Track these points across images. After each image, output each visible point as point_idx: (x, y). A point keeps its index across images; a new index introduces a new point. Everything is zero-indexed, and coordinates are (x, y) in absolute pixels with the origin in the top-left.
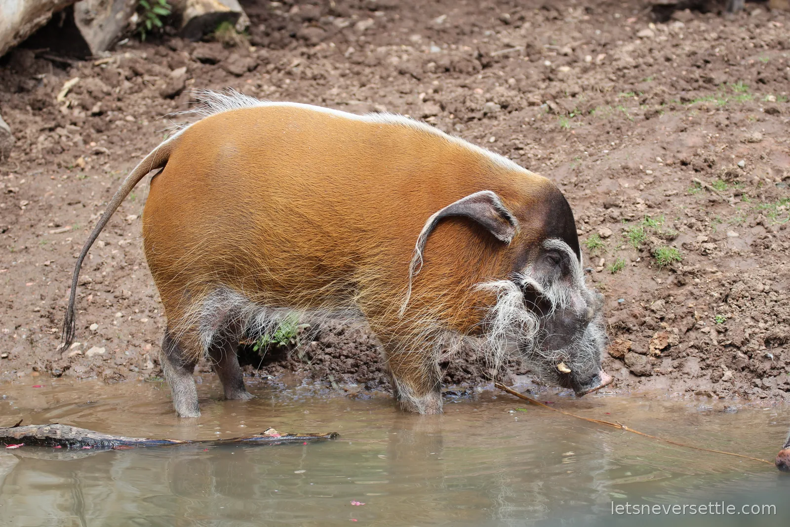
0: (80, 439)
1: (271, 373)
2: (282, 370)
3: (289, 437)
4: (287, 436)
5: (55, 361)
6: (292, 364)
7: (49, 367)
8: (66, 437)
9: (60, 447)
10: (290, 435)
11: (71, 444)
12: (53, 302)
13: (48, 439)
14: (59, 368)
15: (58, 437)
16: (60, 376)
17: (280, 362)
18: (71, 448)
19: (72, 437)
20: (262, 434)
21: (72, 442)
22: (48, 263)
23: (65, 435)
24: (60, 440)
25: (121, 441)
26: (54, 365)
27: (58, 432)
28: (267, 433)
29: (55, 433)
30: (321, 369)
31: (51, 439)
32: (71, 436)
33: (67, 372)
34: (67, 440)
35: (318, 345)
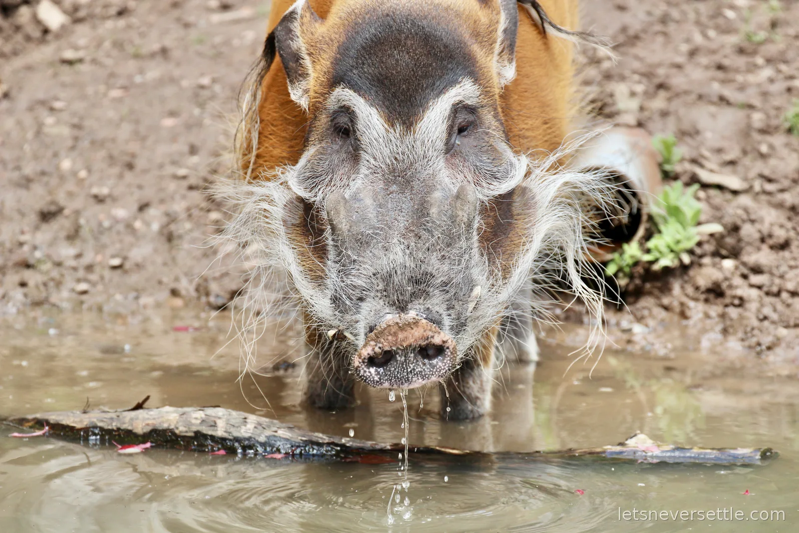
0: (262, 439)
1: (640, 319)
2: (663, 314)
3: (677, 454)
4: (674, 450)
5: (215, 279)
6: (682, 304)
7: (202, 290)
8: (236, 434)
9: (222, 452)
10: (678, 449)
11: (244, 448)
12: (212, 160)
13: (199, 435)
14: (222, 293)
15: (220, 433)
16: (222, 308)
17: (658, 298)
18: (244, 454)
19: (247, 435)
20: (621, 444)
21: (248, 445)
22: (205, 81)
23: (232, 430)
24: (223, 440)
25: (343, 446)
26: (214, 287)
27: (221, 424)
28: (631, 443)
29: (214, 425)
30: (741, 317)
31: (205, 436)
32: (245, 431)
33: (236, 300)
34: (237, 440)
35: (737, 268)
